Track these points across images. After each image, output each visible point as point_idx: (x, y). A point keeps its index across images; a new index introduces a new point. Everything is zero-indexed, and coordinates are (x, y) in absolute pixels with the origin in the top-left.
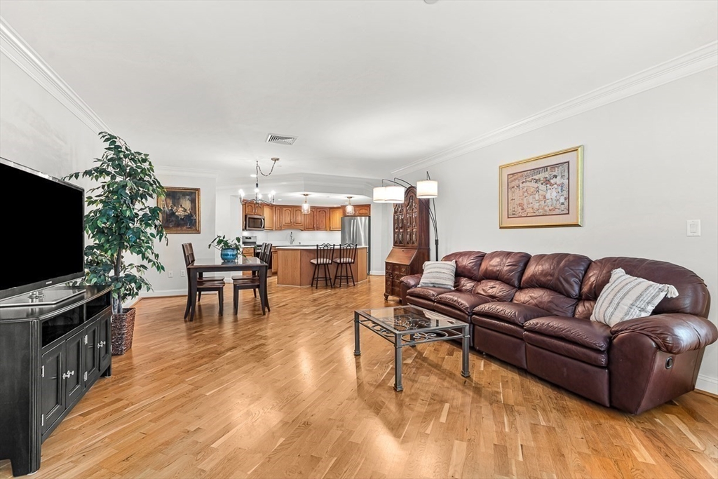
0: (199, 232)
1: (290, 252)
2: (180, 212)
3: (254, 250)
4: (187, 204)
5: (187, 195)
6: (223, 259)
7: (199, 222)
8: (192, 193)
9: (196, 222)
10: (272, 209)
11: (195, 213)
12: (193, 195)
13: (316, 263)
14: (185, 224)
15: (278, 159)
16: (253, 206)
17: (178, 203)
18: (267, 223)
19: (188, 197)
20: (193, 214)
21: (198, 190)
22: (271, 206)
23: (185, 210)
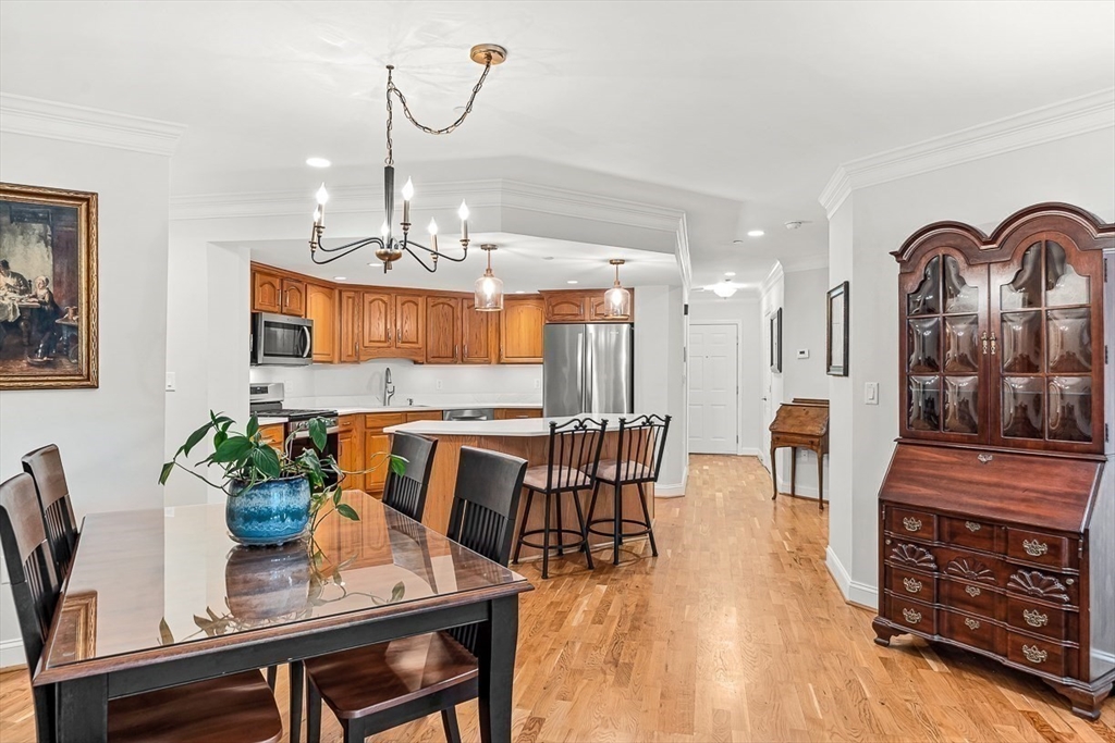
0: (89, 381)
2: (1, 296)
4: (34, 260)
5: (35, 218)
6: (237, 533)
7: (93, 337)
8: (59, 211)
9: (75, 339)
10: (330, 297)
11: (74, 301)
12: (68, 218)
13: (542, 485)
14: (25, 348)
16: (277, 282)
18: (318, 342)
19: (38, 227)
20: (64, 305)
21: (88, 199)
22: (328, 287)
23: (25, 286)
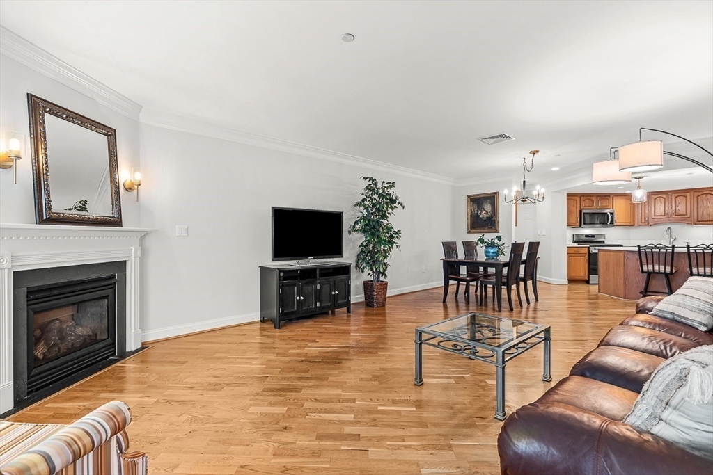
0: (497, 231)
1: (612, 253)
2: (483, 215)
3: (589, 251)
7: (498, 222)
8: (492, 197)
9: (495, 223)
14: (487, 225)
15: (537, 152)
16: (593, 198)
17: (482, 207)
20: (493, 216)
21: (496, 194)
23: (487, 213)
